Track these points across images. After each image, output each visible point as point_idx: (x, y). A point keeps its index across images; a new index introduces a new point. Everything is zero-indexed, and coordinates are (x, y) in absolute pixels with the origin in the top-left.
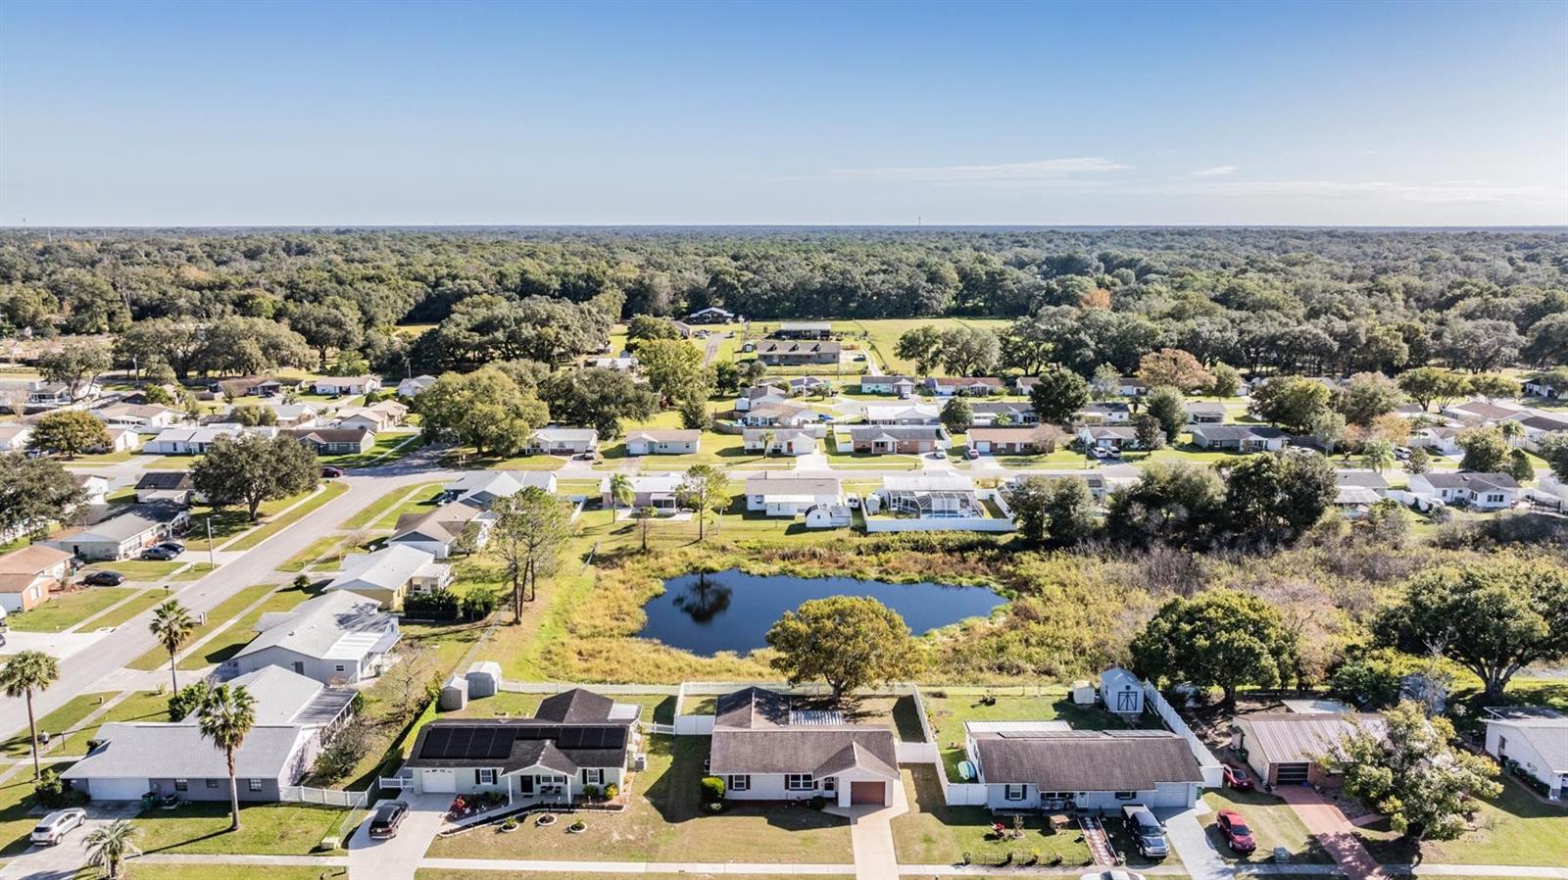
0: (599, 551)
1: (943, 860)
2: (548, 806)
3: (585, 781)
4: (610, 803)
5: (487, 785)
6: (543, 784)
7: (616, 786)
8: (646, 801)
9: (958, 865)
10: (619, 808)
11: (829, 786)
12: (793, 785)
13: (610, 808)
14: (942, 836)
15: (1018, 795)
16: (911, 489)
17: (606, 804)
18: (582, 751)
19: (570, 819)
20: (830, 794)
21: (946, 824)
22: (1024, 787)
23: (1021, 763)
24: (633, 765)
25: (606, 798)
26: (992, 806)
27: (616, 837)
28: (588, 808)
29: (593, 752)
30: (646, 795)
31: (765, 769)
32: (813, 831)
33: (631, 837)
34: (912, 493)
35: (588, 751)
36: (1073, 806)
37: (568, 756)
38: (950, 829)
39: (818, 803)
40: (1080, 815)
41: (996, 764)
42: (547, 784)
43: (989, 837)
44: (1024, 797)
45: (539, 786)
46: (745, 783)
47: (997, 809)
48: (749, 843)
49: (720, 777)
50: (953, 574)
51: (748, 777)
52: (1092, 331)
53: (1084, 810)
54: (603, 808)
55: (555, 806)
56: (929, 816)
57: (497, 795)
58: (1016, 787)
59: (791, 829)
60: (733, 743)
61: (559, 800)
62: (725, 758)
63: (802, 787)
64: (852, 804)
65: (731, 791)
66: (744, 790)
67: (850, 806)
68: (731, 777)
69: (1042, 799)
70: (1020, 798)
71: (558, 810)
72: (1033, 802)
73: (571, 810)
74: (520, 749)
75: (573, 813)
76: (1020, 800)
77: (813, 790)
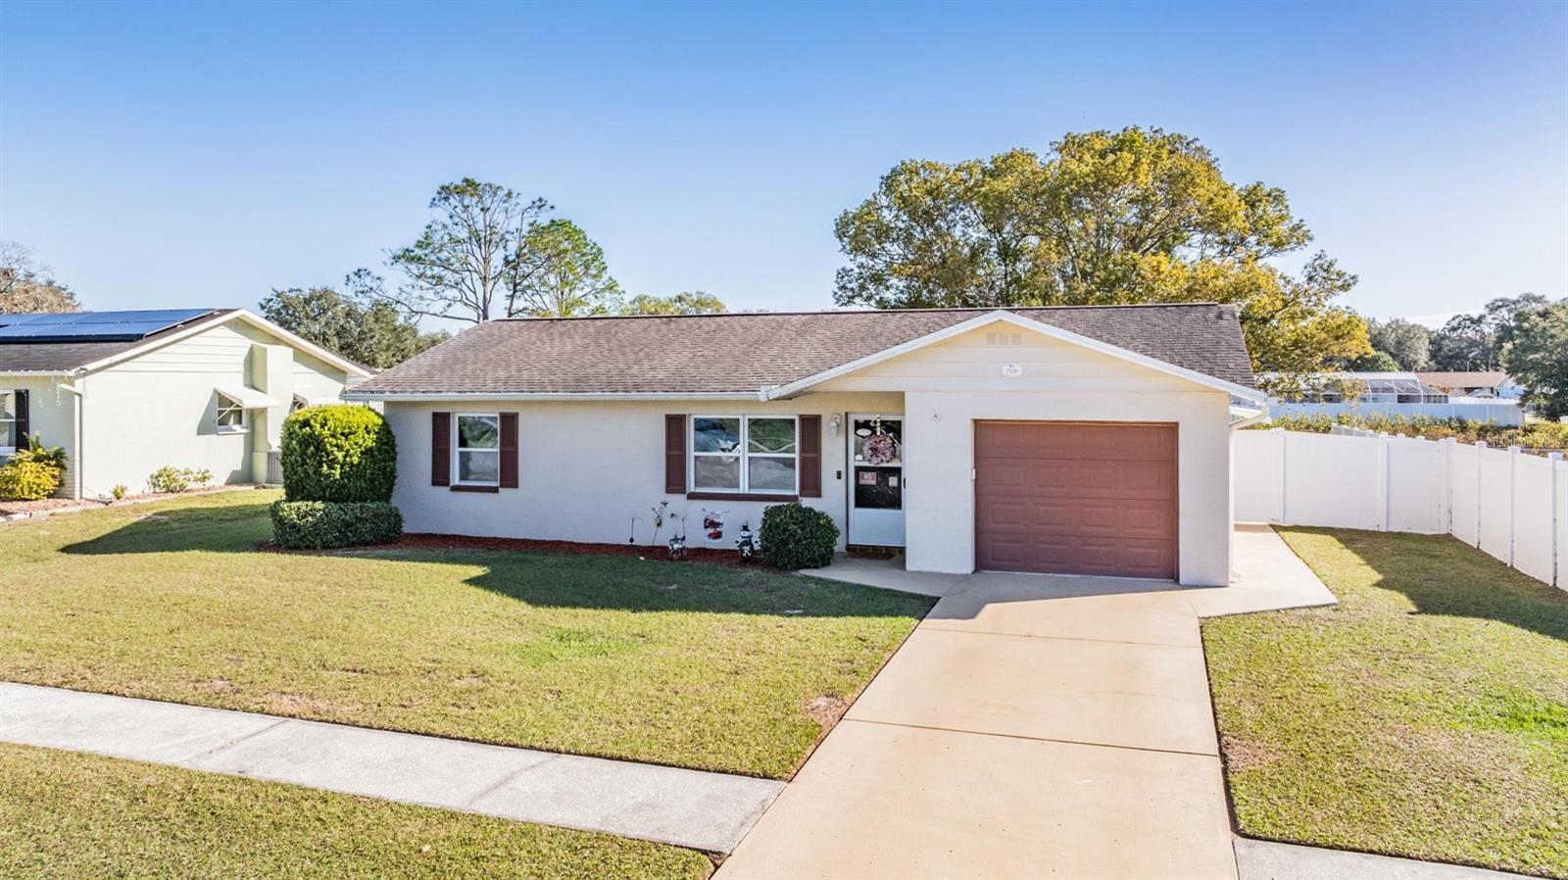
7: (58, 459)
11: (881, 489)
12: (705, 473)
20: (870, 523)
29: (46, 347)
31: (578, 384)
46: (497, 457)
51: (509, 422)
62: (451, 363)
63: (744, 488)
64: (981, 564)
65: (443, 491)
66: (495, 490)
67: (968, 567)
68: (441, 421)
77: (793, 498)
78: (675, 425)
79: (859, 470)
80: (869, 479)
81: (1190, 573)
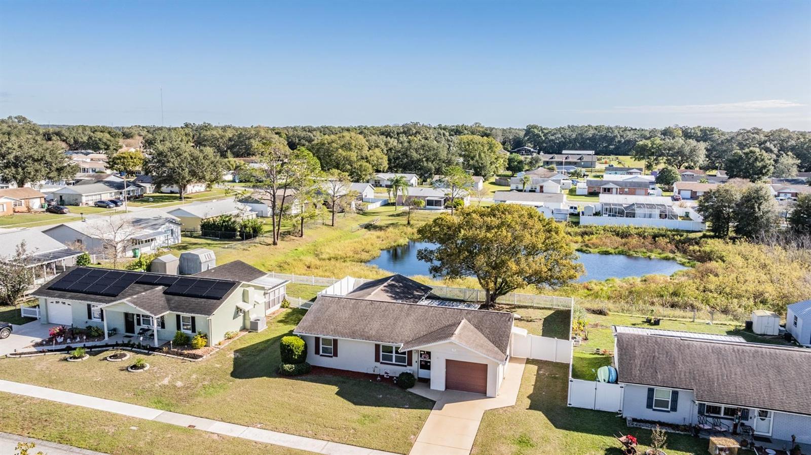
0: (378, 224)
3: (179, 328)
5: (97, 321)
6: (142, 326)
7: (205, 336)
8: (231, 355)
10: (195, 357)
11: (426, 366)
12: (385, 358)
13: (188, 356)
14: (546, 440)
15: (663, 404)
16: (621, 203)
17: (186, 352)
18: (183, 298)
19: (139, 359)
20: (423, 373)
21: (556, 427)
22: (675, 394)
23: (673, 364)
24: (248, 325)
25: (193, 347)
26: (628, 415)
27: (166, 381)
28: (167, 353)
29: (193, 299)
30: (238, 351)
31: (353, 335)
32: (384, 409)
33: (180, 384)
34: (621, 205)
35: (189, 299)
36: (748, 430)
37: (168, 301)
38: (561, 434)
39: (406, 381)
40: (758, 444)
41: (637, 361)
42: (146, 327)
44: (674, 408)
45: (139, 328)
46: (333, 349)
47: (634, 420)
49: (302, 337)
50: (645, 251)
51: (335, 341)
52: (776, 142)
53: (766, 440)
54: (181, 355)
55: (139, 346)
56: (539, 415)
57: (97, 331)
58: (663, 394)
59: (355, 404)
60: (334, 307)
61: (146, 342)
62: (317, 320)
63: (394, 362)
64: (447, 390)
65: (318, 356)
66: (331, 357)
67: (444, 388)
68: (317, 339)
69: (701, 412)
70: (668, 408)
71: (138, 350)
72: (687, 416)
73: (150, 352)
74: (133, 290)
75: (150, 354)
76: (668, 412)
77: (405, 366)
78: (377, 346)
79: (421, 361)
80: (423, 363)
81: (488, 394)
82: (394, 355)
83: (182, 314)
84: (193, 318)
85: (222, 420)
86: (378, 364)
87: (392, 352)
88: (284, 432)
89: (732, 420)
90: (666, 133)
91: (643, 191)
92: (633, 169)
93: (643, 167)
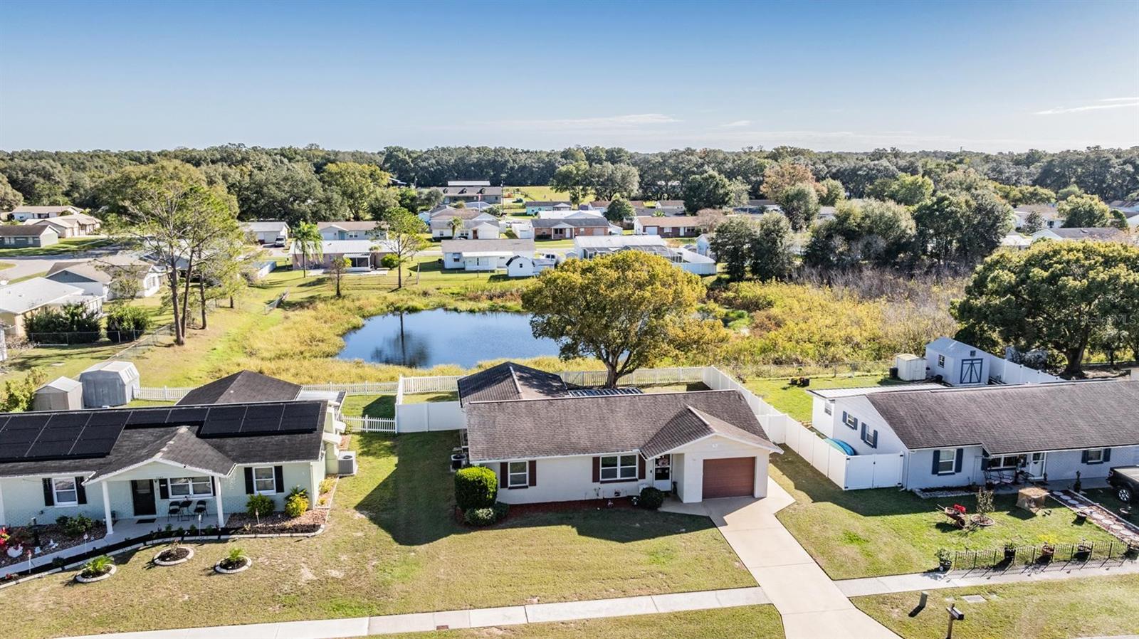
0: (288, 298)
1: (901, 567)
2: (180, 533)
3: (249, 489)
4: (296, 522)
5: (67, 507)
6: (173, 498)
7: (306, 495)
8: (358, 515)
9: (932, 572)
10: (313, 528)
11: (662, 474)
12: (606, 474)
13: (295, 529)
14: (872, 531)
15: (948, 466)
17: (288, 524)
18: (244, 440)
19: (218, 552)
20: (664, 485)
22: (960, 452)
23: (944, 420)
24: (335, 467)
25: (288, 515)
26: (913, 486)
27: (307, 574)
28: (256, 532)
29: (263, 439)
30: (360, 507)
31: (561, 449)
33: (334, 573)
35: (255, 439)
37: (219, 448)
38: (876, 521)
39: (650, 500)
42: (181, 498)
43: (943, 527)
44: (959, 469)
45: (166, 502)
46: (528, 475)
47: (923, 490)
48: (557, 567)
49: (488, 466)
51: (533, 464)
54: (283, 530)
55: (194, 532)
57: (83, 522)
58: (948, 455)
59: (619, 541)
60: (500, 416)
61: (200, 522)
62: (491, 439)
63: (619, 477)
64: (704, 497)
65: (506, 490)
66: (526, 487)
67: (701, 501)
68: (504, 466)
69: (984, 468)
70: (951, 469)
71: (197, 538)
72: (971, 476)
73: (222, 537)
74: (131, 441)
75: (226, 541)
76: (953, 474)
77: (636, 480)
78: (596, 460)
79: (656, 469)
80: (659, 471)
81: (757, 494)
82: (619, 468)
83: (256, 466)
84: (279, 470)
85: (473, 606)
86: (597, 485)
87: (616, 465)
88: (580, 600)
89: (1014, 469)
90: (567, 155)
91: (602, 231)
92: (560, 203)
93: (568, 200)
